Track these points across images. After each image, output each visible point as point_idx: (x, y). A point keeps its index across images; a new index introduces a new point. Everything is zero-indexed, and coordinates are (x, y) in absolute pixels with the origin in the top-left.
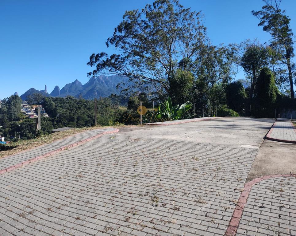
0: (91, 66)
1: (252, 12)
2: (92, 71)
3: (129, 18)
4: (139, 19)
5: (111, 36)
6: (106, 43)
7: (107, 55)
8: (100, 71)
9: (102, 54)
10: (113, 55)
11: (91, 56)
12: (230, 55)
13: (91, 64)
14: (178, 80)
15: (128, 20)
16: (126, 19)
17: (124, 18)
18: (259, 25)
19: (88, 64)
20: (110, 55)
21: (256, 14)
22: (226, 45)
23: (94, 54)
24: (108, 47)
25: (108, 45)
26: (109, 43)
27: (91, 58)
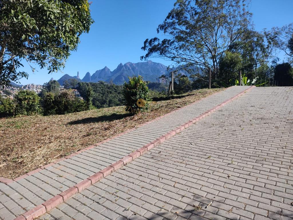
0: (144, 50)
2: (145, 55)
3: (179, 5)
4: (189, 6)
5: (162, 23)
6: (157, 29)
7: (159, 39)
8: (151, 55)
9: (155, 39)
10: (165, 40)
11: (145, 41)
13: (144, 48)
14: (229, 62)
15: (178, 8)
16: (177, 6)
17: (175, 5)
19: (142, 48)
20: (161, 40)
23: (147, 40)
24: (158, 33)
25: (158, 31)
26: (159, 29)
27: (145, 42)
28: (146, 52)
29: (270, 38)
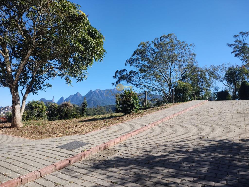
1: (227, 44)
2: (115, 83)
3: (142, 46)
4: (149, 48)
5: (129, 58)
7: (127, 71)
8: (120, 82)
9: (124, 70)
10: (131, 71)
12: (212, 74)
13: (115, 77)
14: (182, 89)
15: (141, 48)
16: (141, 47)
17: (139, 46)
18: (232, 53)
19: (113, 77)
20: (129, 71)
21: (230, 46)
22: (208, 67)
23: (118, 70)
24: (126, 66)
25: (126, 64)
26: (127, 63)
27: (116, 72)
28: (116, 80)
29: (210, 73)
